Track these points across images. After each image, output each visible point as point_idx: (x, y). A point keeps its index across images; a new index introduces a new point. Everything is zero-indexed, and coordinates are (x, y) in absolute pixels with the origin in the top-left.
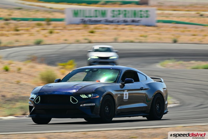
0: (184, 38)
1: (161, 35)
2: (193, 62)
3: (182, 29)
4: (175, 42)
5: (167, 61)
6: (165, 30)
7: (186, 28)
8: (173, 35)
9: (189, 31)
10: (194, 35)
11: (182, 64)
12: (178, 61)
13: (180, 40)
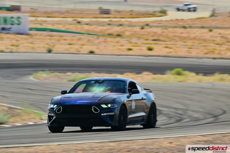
0: (59, 47)
1: (33, 44)
2: (69, 74)
3: (57, 38)
4: (50, 51)
5: (41, 72)
6: (39, 39)
7: (62, 37)
8: (48, 44)
9: (65, 40)
10: (70, 44)
11: (56, 75)
12: (52, 73)
13: (55, 50)
